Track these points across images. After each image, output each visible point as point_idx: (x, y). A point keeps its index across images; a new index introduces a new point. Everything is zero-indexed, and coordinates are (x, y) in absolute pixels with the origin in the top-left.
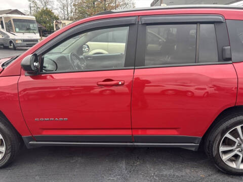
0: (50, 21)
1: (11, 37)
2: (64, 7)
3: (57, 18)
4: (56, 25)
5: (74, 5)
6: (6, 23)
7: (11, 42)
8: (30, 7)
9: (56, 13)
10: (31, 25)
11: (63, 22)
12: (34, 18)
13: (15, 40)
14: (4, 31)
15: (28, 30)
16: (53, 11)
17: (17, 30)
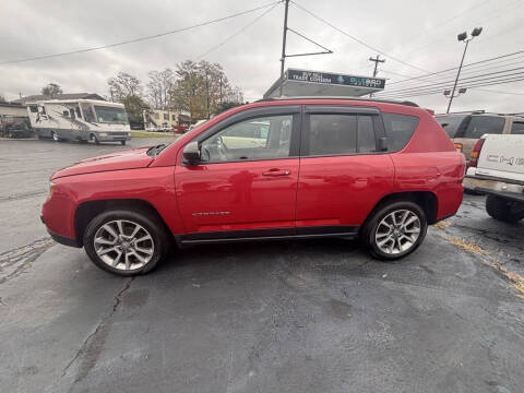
0: (139, 111)
1: (92, 128)
2: (156, 94)
3: (147, 108)
4: (147, 116)
5: (169, 92)
6: (84, 111)
7: (92, 135)
8: (112, 92)
9: (146, 100)
10: (119, 115)
11: (155, 112)
12: (122, 105)
13: (98, 133)
14: (82, 121)
15: (115, 120)
16: (143, 98)
17: (101, 120)
